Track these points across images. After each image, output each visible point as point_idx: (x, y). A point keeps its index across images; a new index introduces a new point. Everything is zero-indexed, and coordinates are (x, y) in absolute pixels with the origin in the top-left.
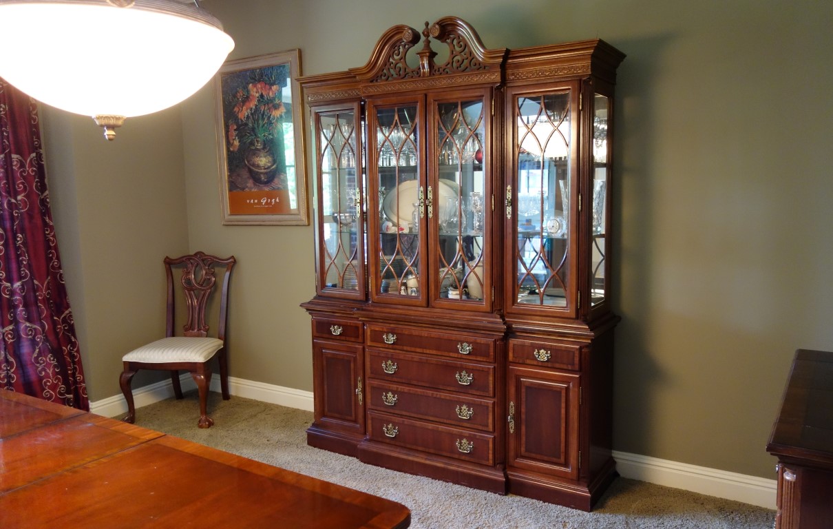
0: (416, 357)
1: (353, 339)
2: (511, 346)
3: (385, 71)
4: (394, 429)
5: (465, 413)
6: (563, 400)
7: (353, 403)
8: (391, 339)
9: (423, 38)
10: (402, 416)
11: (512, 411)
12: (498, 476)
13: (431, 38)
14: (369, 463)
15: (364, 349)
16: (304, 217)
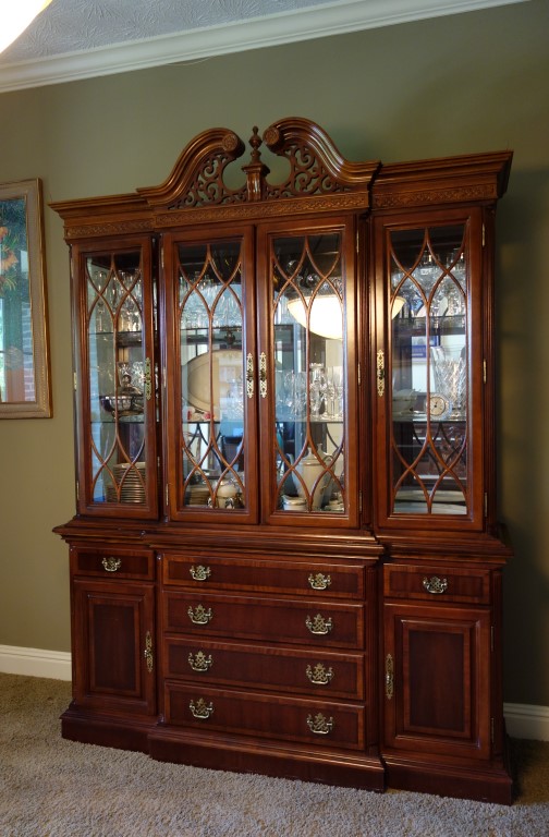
0: (243, 598)
1: (138, 576)
2: (386, 576)
3: (191, 194)
4: (208, 706)
5: (320, 676)
6: (467, 644)
7: (137, 670)
8: (202, 574)
9: (249, 149)
10: (218, 686)
11: (390, 667)
12: (371, 764)
13: (263, 148)
14: (165, 760)
15: (155, 590)
16: (45, 407)
